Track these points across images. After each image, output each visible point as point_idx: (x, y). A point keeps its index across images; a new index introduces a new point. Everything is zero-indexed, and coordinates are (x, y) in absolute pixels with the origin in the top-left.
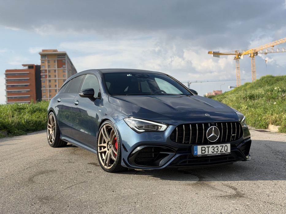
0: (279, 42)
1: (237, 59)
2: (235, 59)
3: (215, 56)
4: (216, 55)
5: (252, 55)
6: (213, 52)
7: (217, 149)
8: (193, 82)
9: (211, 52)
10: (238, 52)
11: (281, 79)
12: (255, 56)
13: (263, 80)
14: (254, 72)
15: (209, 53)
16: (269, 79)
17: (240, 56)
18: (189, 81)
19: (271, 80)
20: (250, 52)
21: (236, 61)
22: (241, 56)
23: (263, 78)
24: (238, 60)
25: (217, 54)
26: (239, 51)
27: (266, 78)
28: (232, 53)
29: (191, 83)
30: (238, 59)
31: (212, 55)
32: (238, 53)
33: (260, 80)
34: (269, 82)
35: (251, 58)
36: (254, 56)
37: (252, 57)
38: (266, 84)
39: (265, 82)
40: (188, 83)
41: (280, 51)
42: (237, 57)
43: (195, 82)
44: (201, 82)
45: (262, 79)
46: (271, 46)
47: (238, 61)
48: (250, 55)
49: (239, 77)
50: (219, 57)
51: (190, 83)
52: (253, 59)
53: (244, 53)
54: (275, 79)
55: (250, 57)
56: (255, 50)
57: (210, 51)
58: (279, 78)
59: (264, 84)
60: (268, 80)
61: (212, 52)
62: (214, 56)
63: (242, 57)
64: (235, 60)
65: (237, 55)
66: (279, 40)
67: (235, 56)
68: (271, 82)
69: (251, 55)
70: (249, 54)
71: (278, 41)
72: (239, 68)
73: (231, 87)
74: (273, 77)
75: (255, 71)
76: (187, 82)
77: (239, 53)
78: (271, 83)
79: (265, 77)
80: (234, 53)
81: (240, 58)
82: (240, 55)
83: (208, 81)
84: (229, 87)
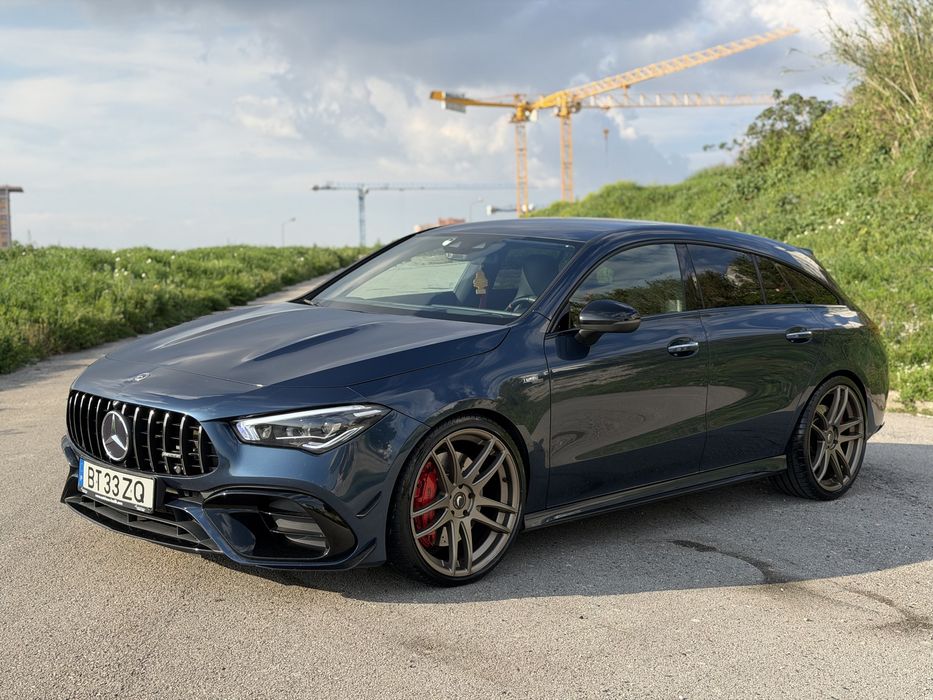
0: (646, 74)
1: (519, 121)
2: (512, 121)
3: (453, 109)
4: (456, 106)
5: (564, 112)
6: (447, 95)
7: (117, 486)
8: (376, 189)
9: (440, 93)
10: (522, 98)
11: (664, 196)
12: (571, 116)
13: (608, 195)
14: (567, 165)
15: (433, 96)
16: (629, 194)
17: (527, 113)
18: (363, 185)
19: (634, 198)
20: (558, 102)
21: (517, 127)
22: (531, 111)
23: (609, 192)
24: (523, 124)
25: (456, 103)
26: (525, 95)
27: (620, 192)
28: (506, 101)
29: (367, 192)
30: (522, 120)
31: (443, 104)
32: (524, 102)
33: (601, 196)
34: (627, 204)
35: (559, 120)
36: (569, 113)
37: (564, 116)
38: (620, 210)
39: (615, 202)
40: (360, 191)
41: (649, 104)
42: (519, 114)
43: (382, 189)
44: (401, 190)
45: (605, 195)
46: (622, 87)
47: (523, 127)
48: (556, 111)
49: (524, 180)
50: (463, 111)
51: (364, 189)
52: (565, 124)
53: (541, 102)
54: (645, 194)
55: (558, 115)
56: (575, 96)
57: (437, 89)
58: (658, 191)
59: (612, 209)
60: (624, 198)
61: (444, 95)
62: (447, 107)
63: (533, 116)
64: (513, 126)
65: (519, 109)
66: (645, 69)
67: (513, 110)
68: (634, 206)
69: (560, 111)
70: (552, 107)
71: (642, 71)
72: (524, 152)
73: (494, 211)
74: (640, 189)
75: (570, 164)
76: (356, 186)
77: (528, 103)
78: (634, 209)
79: (614, 188)
80: (511, 100)
81: (527, 119)
82: (528, 108)
83: (423, 188)
84: (489, 209)
